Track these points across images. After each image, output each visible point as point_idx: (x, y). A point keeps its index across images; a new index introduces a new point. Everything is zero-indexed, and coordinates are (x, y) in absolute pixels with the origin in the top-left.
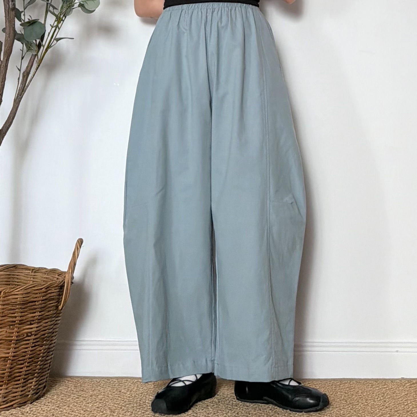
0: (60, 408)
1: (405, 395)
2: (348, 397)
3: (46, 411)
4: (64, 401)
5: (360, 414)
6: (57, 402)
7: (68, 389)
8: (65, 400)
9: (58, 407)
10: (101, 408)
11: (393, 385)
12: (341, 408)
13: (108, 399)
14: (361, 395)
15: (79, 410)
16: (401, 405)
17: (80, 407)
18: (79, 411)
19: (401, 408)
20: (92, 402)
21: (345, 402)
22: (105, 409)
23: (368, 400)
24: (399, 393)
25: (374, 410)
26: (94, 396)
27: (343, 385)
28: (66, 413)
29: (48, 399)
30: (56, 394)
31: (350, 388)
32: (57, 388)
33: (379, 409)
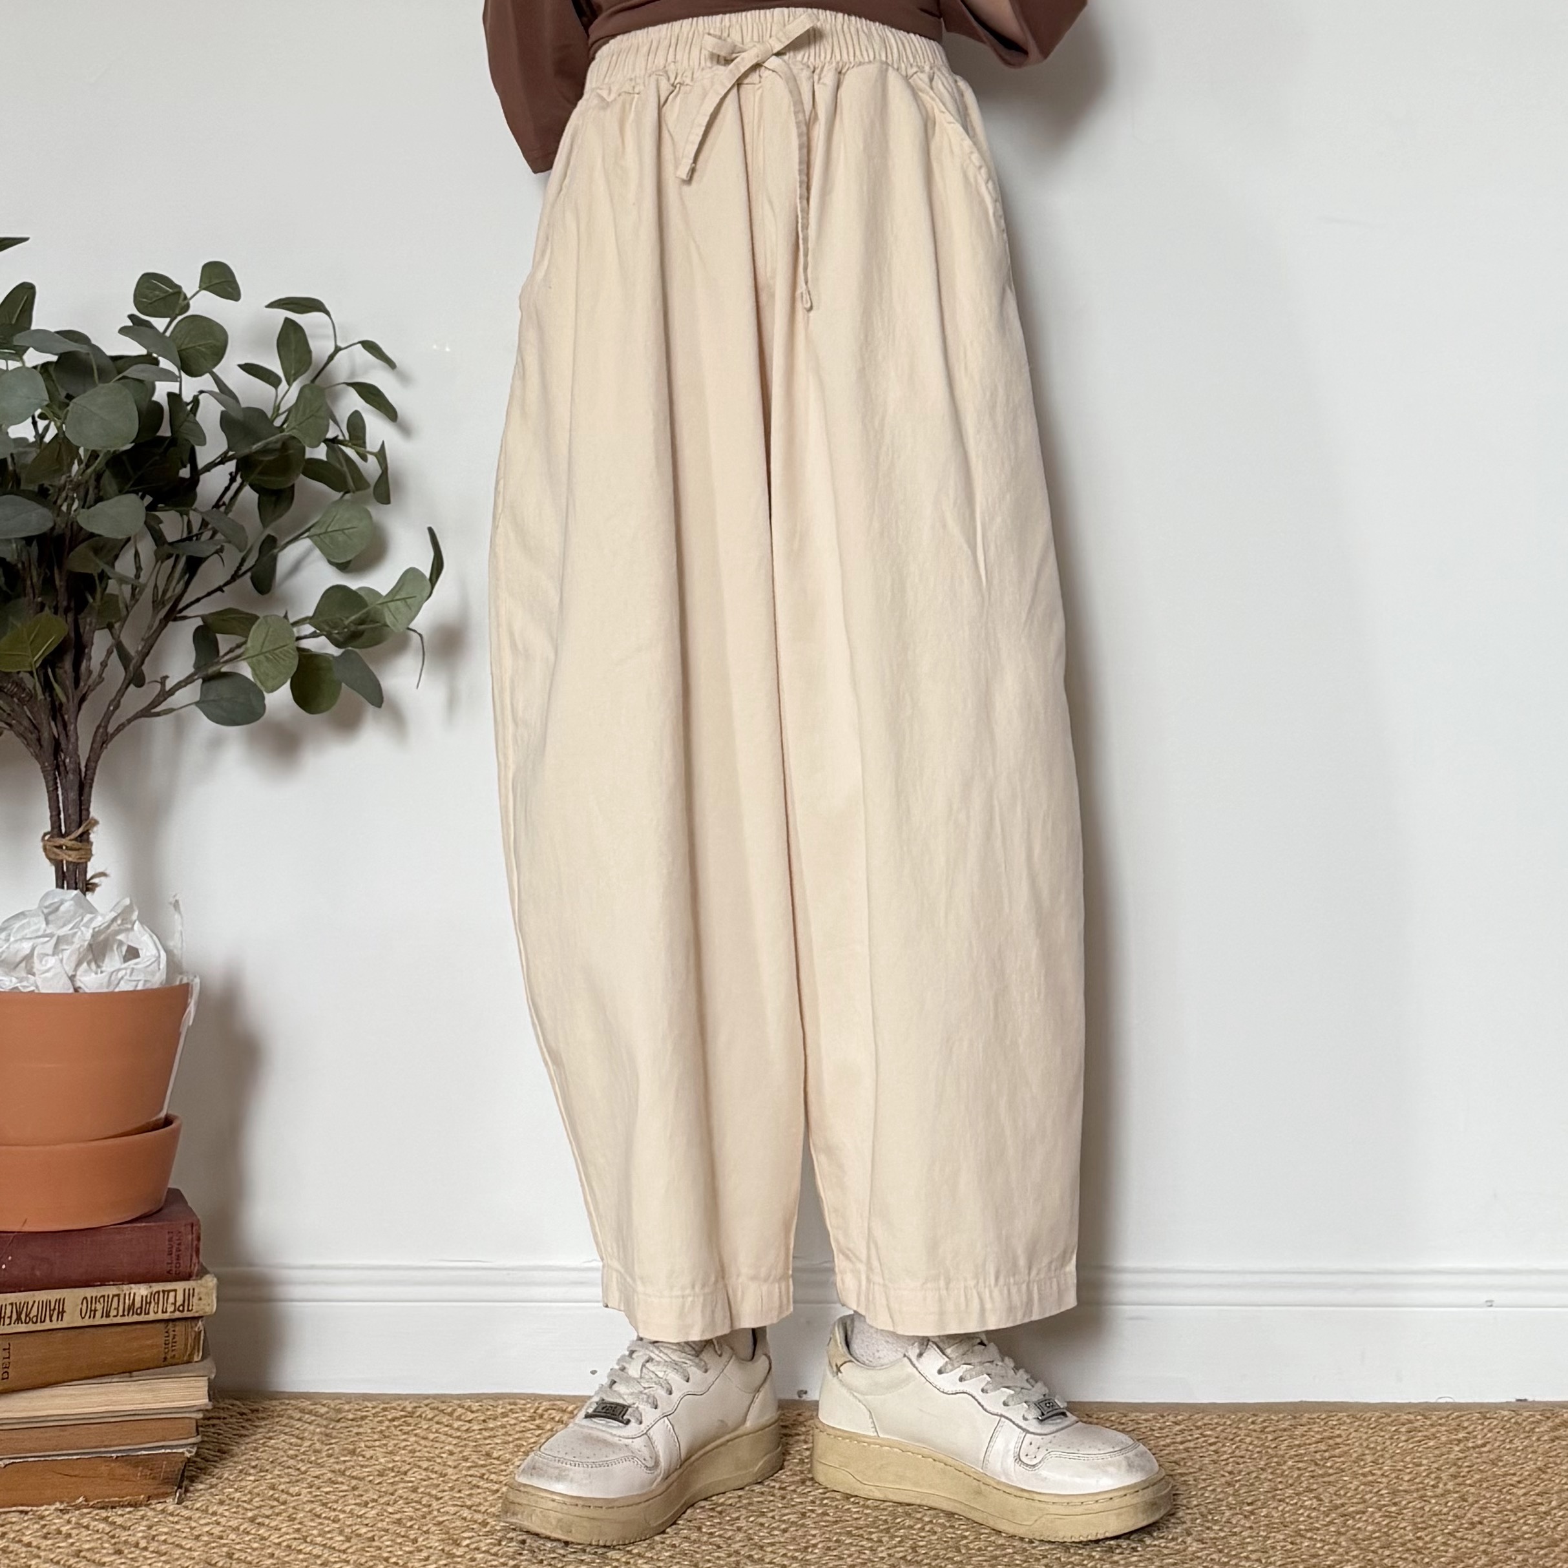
0: (261, 1524)
1: (1540, 1473)
2: (1326, 1479)
3: (205, 1538)
4: (277, 1495)
5: (1373, 1552)
6: (250, 1502)
7: (300, 1446)
8: (283, 1491)
9: (252, 1520)
10: (409, 1524)
11: (1490, 1431)
12: (1302, 1527)
13: (438, 1489)
14: (1373, 1475)
15: (329, 1532)
16: (1525, 1516)
17: (334, 1521)
18: (329, 1536)
19: (1525, 1528)
20: (380, 1497)
21: (1315, 1503)
22: (425, 1529)
23: (1399, 1491)
24: (1515, 1464)
25: (1427, 1539)
26: (393, 1474)
27: (1305, 1428)
28: (279, 1544)
29: (220, 1486)
30: (254, 1467)
31: (1331, 1442)
32: (261, 1442)
33: (1446, 1531)
